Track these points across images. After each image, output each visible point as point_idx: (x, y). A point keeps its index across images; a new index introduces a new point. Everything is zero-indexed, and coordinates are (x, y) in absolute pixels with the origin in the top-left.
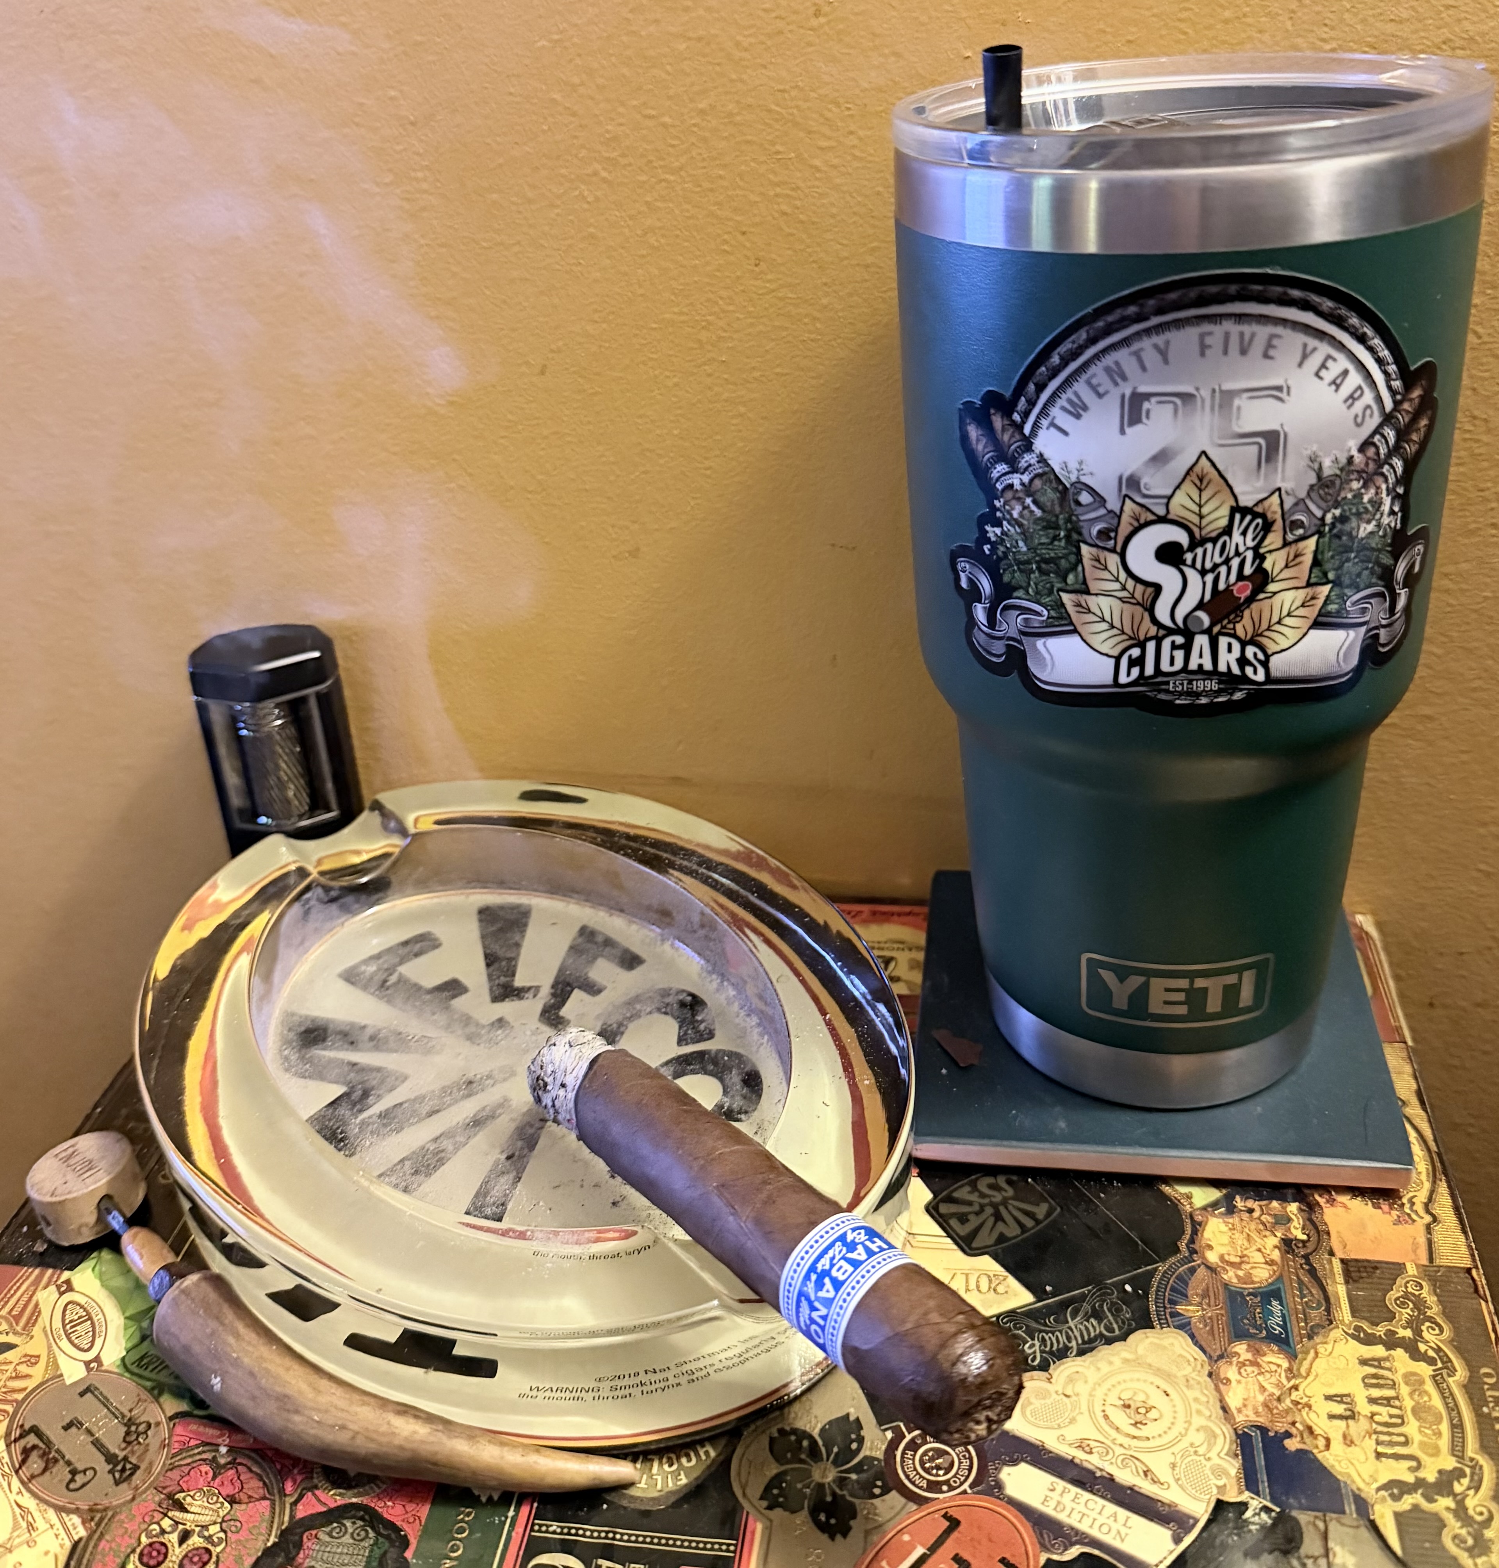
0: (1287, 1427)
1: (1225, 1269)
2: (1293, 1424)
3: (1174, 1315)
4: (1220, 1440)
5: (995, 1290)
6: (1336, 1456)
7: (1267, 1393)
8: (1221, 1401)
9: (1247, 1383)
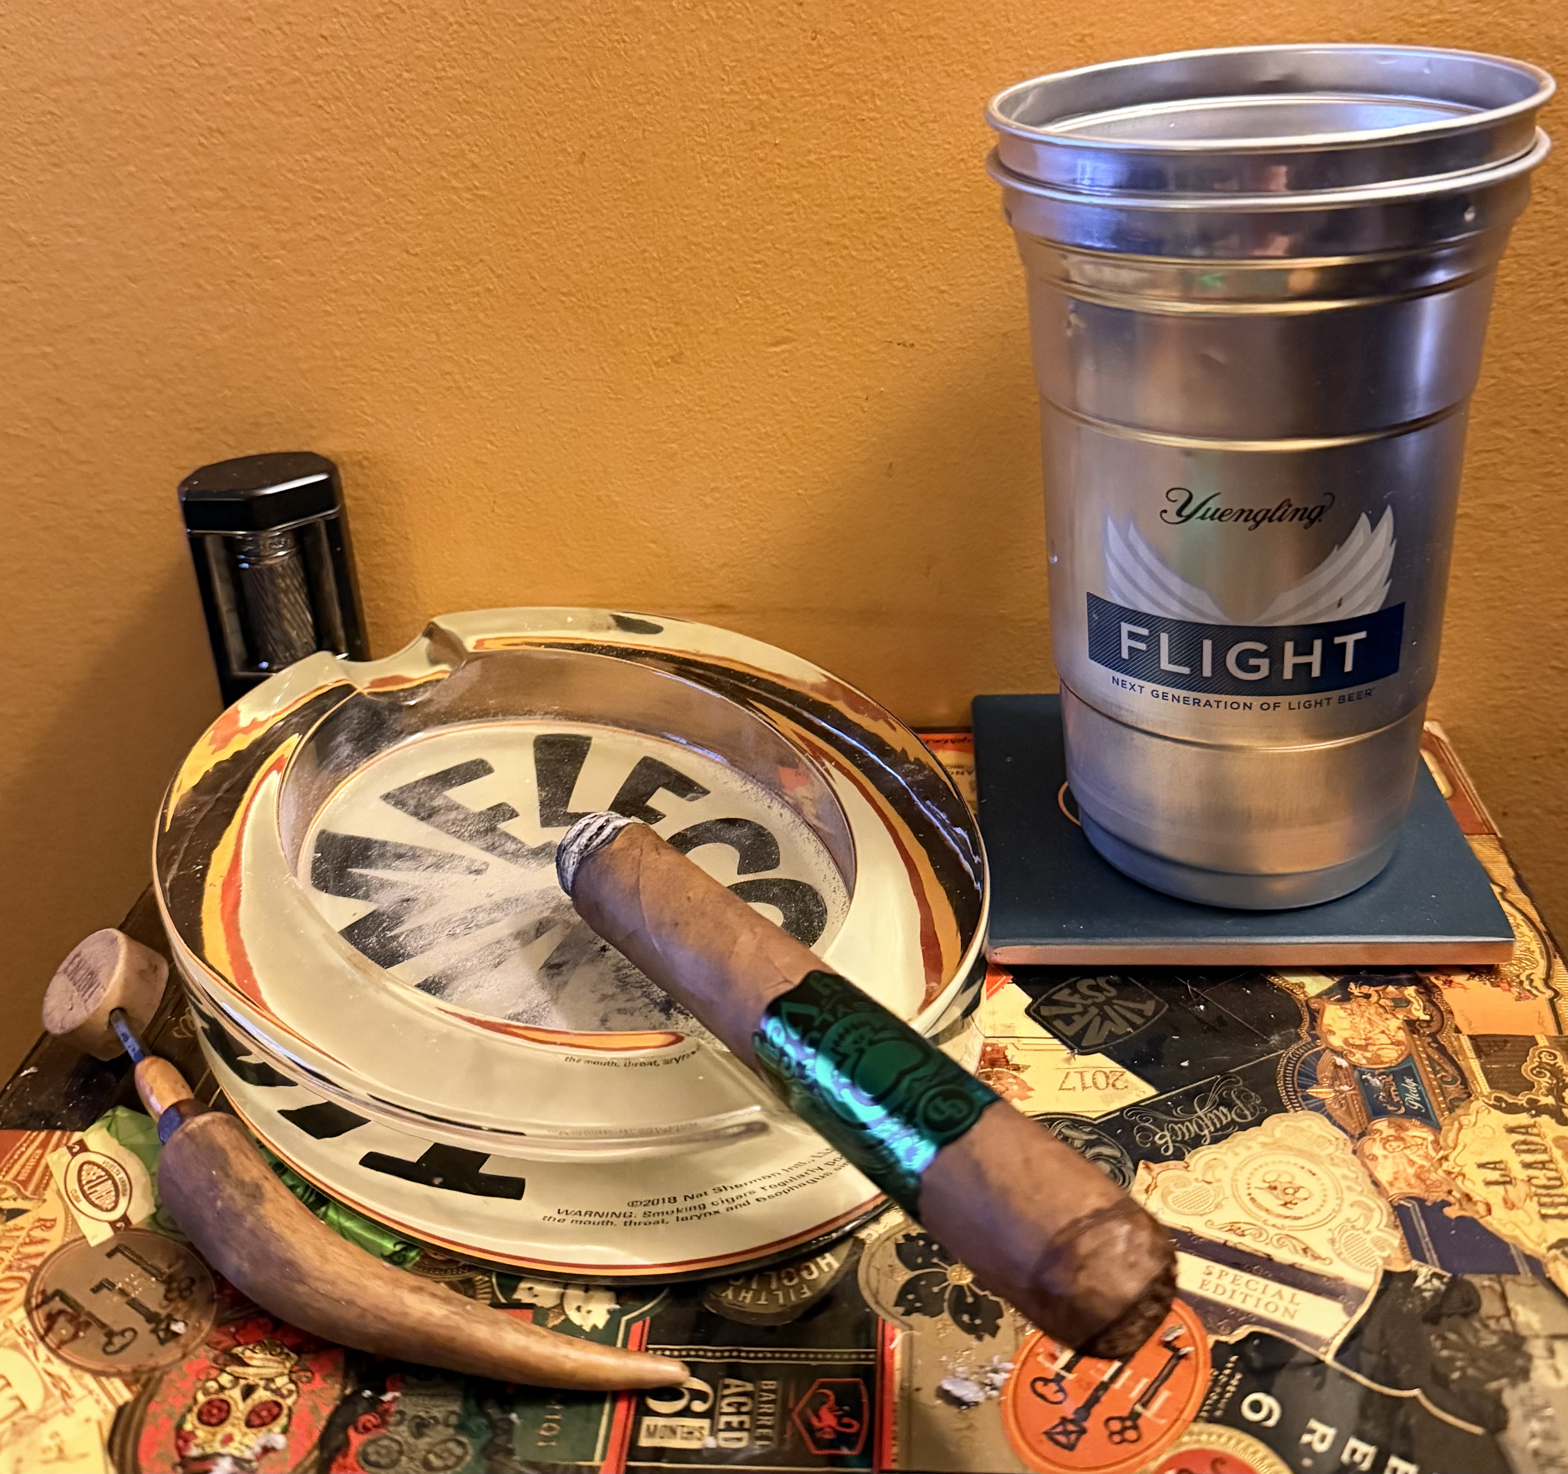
0: (1443, 1196)
1: (1351, 1052)
2: (1450, 1192)
3: (1307, 1098)
4: (1377, 1214)
5: (1114, 1085)
6: (1500, 1220)
7: (1416, 1166)
8: (1371, 1176)
9: (1394, 1158)
